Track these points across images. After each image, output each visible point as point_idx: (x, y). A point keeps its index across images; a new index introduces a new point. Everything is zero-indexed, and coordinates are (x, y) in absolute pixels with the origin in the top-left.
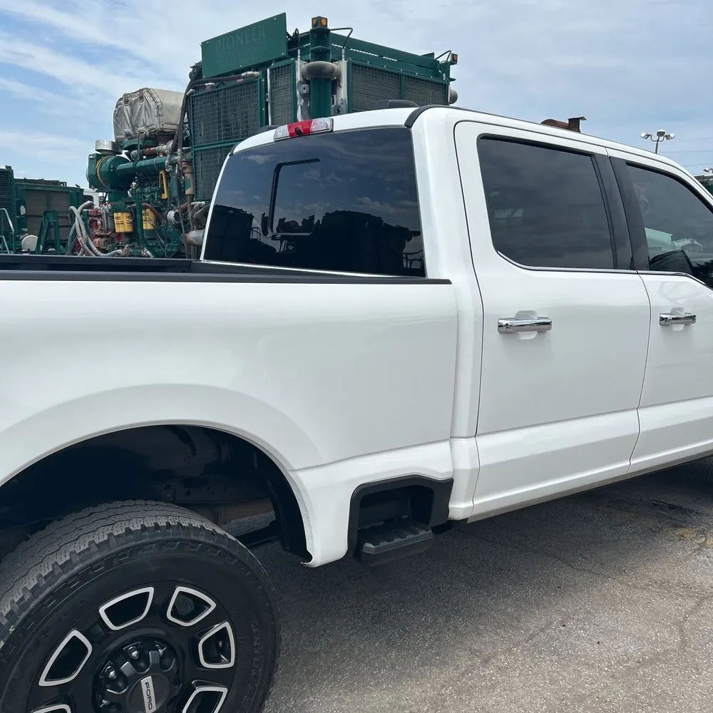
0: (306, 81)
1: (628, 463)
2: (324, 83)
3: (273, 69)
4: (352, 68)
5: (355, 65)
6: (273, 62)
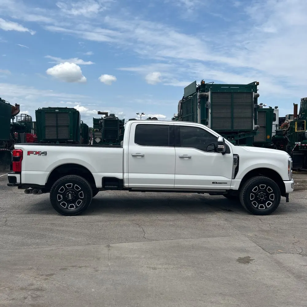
0: (200, 98)
1: (174, 185)
2: (204, 98)
3: (194, 95)
4: (212, 93)
5: (213, 92)
6: (194, 93)
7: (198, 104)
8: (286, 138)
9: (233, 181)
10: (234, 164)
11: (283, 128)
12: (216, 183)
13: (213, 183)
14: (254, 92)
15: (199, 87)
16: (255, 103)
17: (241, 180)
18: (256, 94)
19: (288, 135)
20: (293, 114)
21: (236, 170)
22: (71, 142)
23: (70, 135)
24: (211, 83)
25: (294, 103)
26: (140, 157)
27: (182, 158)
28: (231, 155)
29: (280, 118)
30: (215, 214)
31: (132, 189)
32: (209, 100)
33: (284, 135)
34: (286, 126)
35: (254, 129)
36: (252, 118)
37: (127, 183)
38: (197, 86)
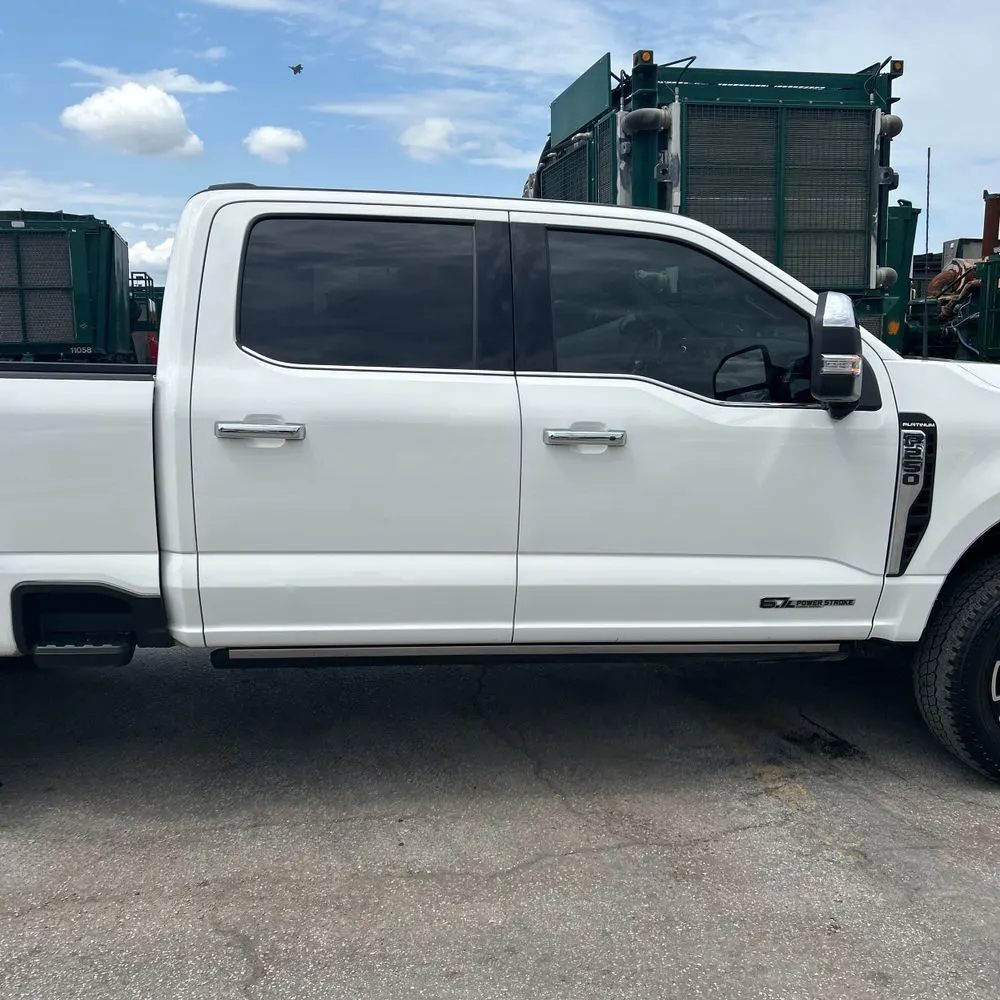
0: (628, 138)
1: (509, 626)
2: (648, 136)
3: (600, 126)
4: (687, 111)
5: (693, 106)
6: (599, 117)
7: (622, 165)
8: (952, 334)
9: (890, 586)
10: (905, 481)
11: (943, 294)
12: (787, 603)
13: (767, 603)
14: (879, 110)
15: (627, 84)
16: (881, 164)
17: (940, 581)
18: (887, 116)
19: (962, 319)
20: (981, 237)
21: (916, 521)
22: (81, 357)
23: (79, 328)
24: (682, 65)
25: (986, 192)
26: (279, 444)
27: (559, 442)
28: (885, 418)
29: (915, 256)
30: (768, 791)
31: (233, 654)
32: (675, 146)
33: (944, 321)
34: (951, 284)
35: (873, 286)
36: (866, 233)
37: (190, 624)
38: (615, 84)
